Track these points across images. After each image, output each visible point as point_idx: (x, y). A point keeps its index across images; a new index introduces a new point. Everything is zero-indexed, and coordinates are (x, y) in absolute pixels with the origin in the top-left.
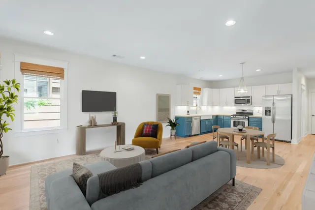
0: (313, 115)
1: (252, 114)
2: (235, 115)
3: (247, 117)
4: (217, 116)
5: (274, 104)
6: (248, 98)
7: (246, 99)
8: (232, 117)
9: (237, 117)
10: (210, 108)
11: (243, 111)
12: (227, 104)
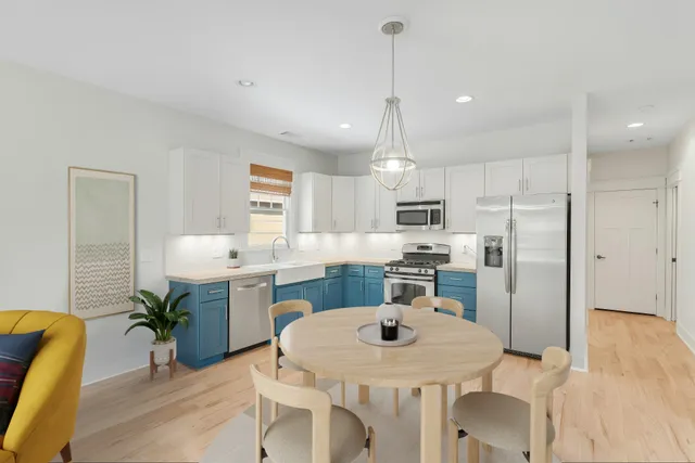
0: (599, 257)
1: (446, 258)
2: (399, 264)
3: (431, 272)
4: (345, 267)
5: (511, 226)
6: (435, 207)
7: (429, 208)
8: (387, 269)
9: (402, 270)
10: (329, 239)
11: (423, 247)
12: (375, 227)
